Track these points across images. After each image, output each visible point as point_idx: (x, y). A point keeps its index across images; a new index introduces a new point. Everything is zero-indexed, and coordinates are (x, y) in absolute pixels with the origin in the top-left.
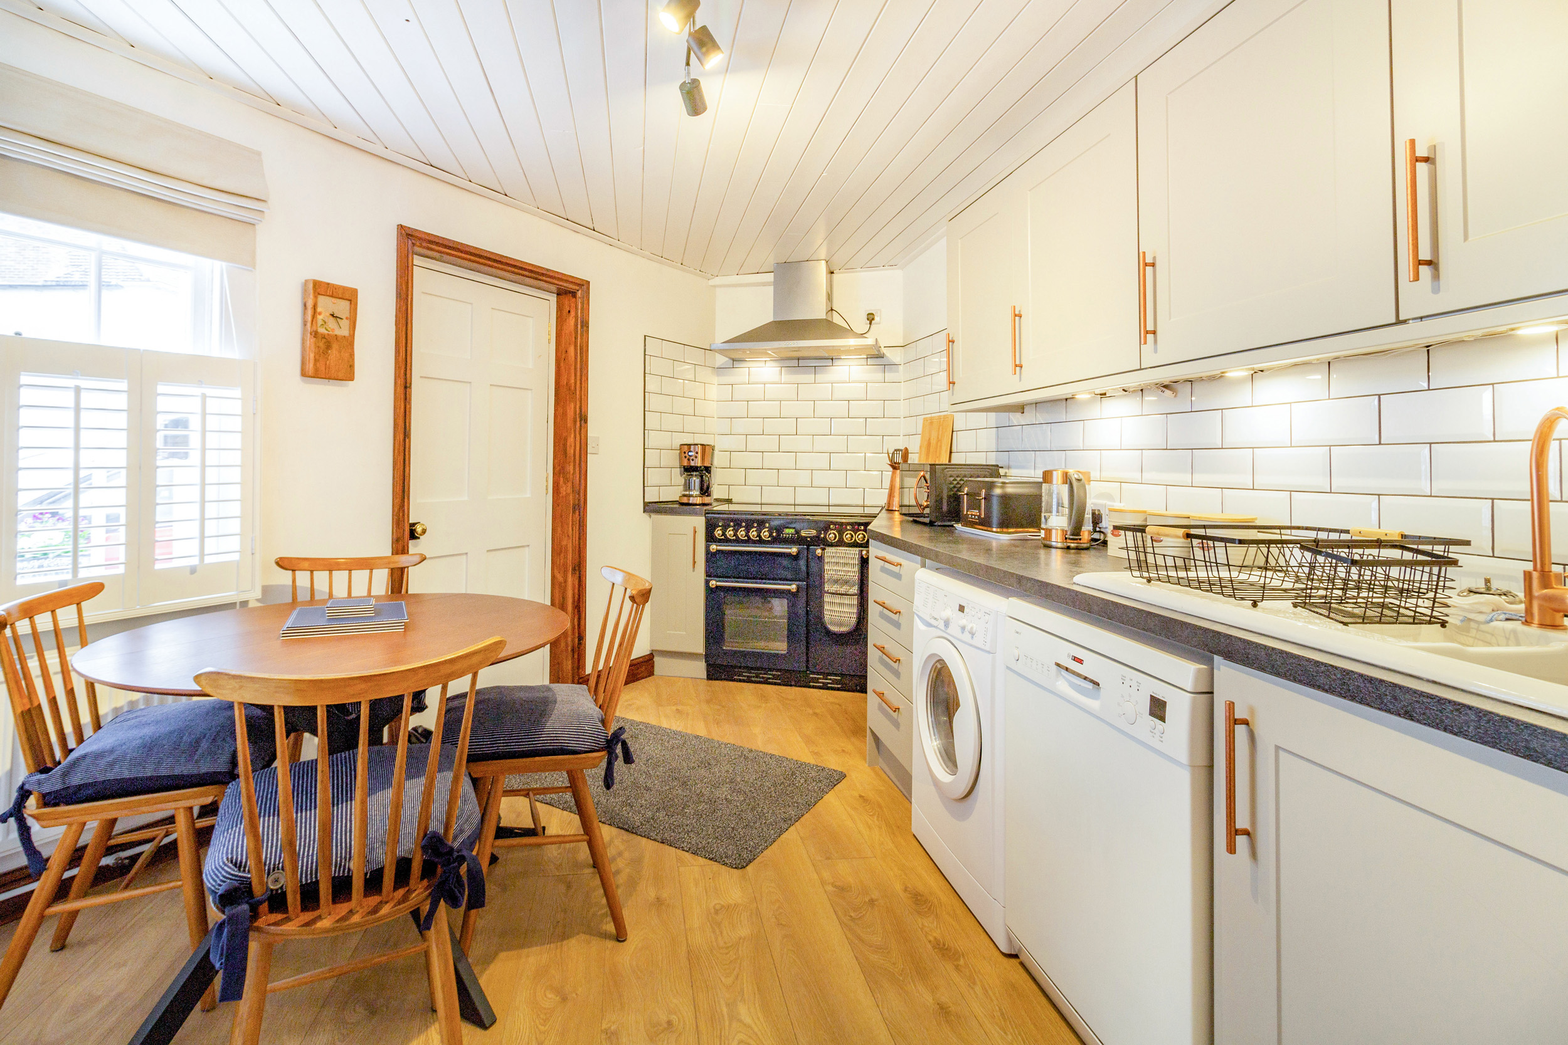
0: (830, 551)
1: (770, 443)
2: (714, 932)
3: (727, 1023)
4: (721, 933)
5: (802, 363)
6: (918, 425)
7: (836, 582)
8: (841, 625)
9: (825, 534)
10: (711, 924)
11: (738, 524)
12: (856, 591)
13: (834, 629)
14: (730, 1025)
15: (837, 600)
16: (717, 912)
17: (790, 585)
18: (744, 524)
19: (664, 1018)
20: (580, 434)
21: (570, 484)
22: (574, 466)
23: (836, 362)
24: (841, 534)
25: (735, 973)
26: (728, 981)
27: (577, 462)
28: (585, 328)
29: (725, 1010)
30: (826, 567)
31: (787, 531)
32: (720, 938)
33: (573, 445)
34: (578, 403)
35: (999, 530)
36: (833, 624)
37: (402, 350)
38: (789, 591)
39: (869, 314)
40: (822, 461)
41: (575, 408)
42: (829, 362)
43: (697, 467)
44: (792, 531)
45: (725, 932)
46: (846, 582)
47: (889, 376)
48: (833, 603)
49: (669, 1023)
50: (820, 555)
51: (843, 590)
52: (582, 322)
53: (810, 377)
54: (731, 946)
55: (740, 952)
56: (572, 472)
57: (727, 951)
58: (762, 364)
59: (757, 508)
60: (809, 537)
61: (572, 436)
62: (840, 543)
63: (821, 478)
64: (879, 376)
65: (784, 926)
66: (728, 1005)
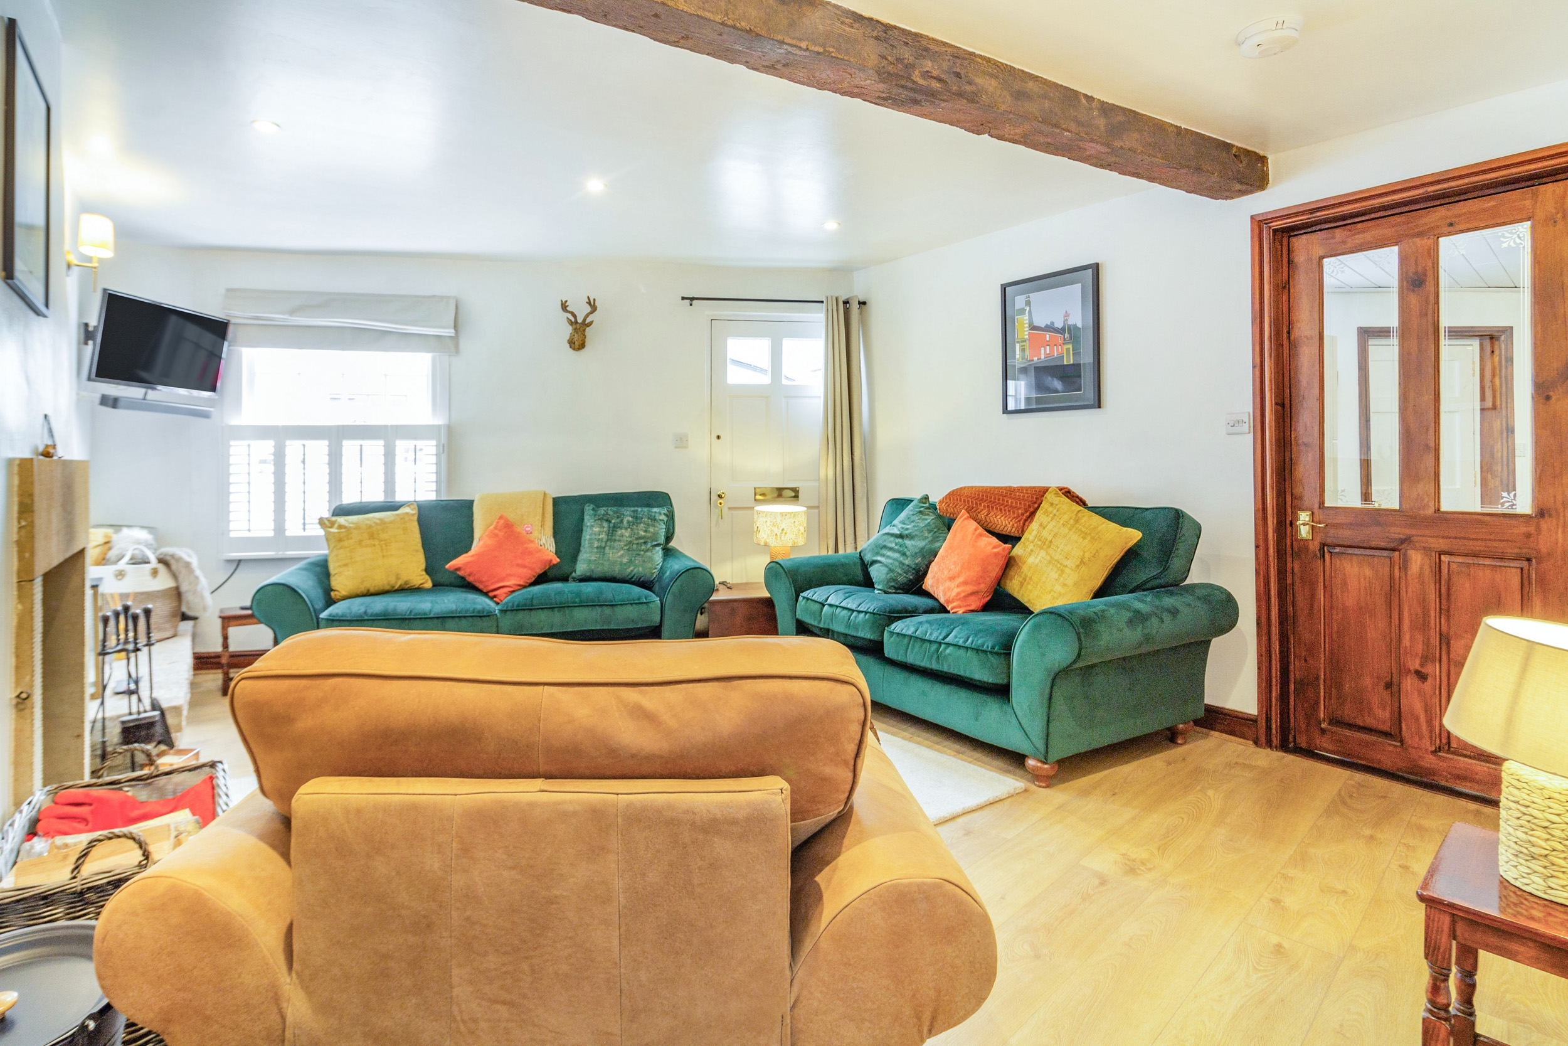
20: (1507, 442)
21: (1498, 479)
22: (1502, 465)
27: (1505, 463)
28: (1509, 363)
33: (1500, 450)
34: (1504, 420)
37: (1364, 400)
41: (1501, 424)
52: (1506, 358)
56: (1500, 470)
61: (1499, 443)
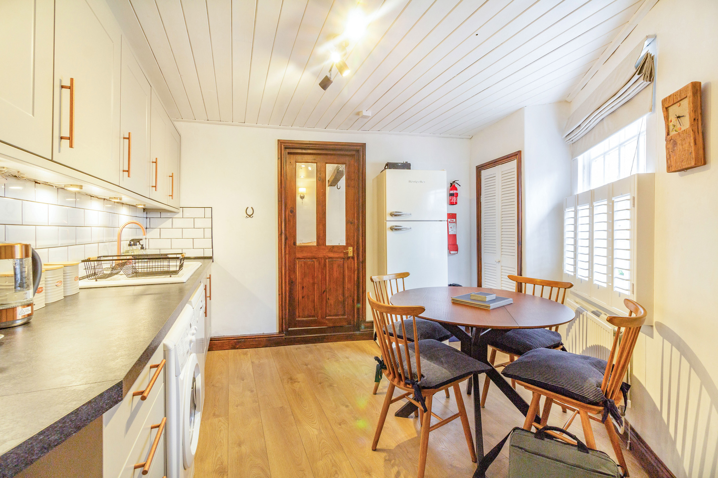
2: (335, 461)
3: (321, 428)
4: (331, 461)
10: (337, 464)
14: (319, 428)
16: (336, 473)
19: (343, 426)
25: (321, 444)
26: (323, 441)
29: (322, 431)
32: (331, 458)
45: (329, 461)
49: (340, 425)
54: (325, 455)
55: (320, 453)
57: (327, 452)
65: (300, 470)
66: (322, 433)
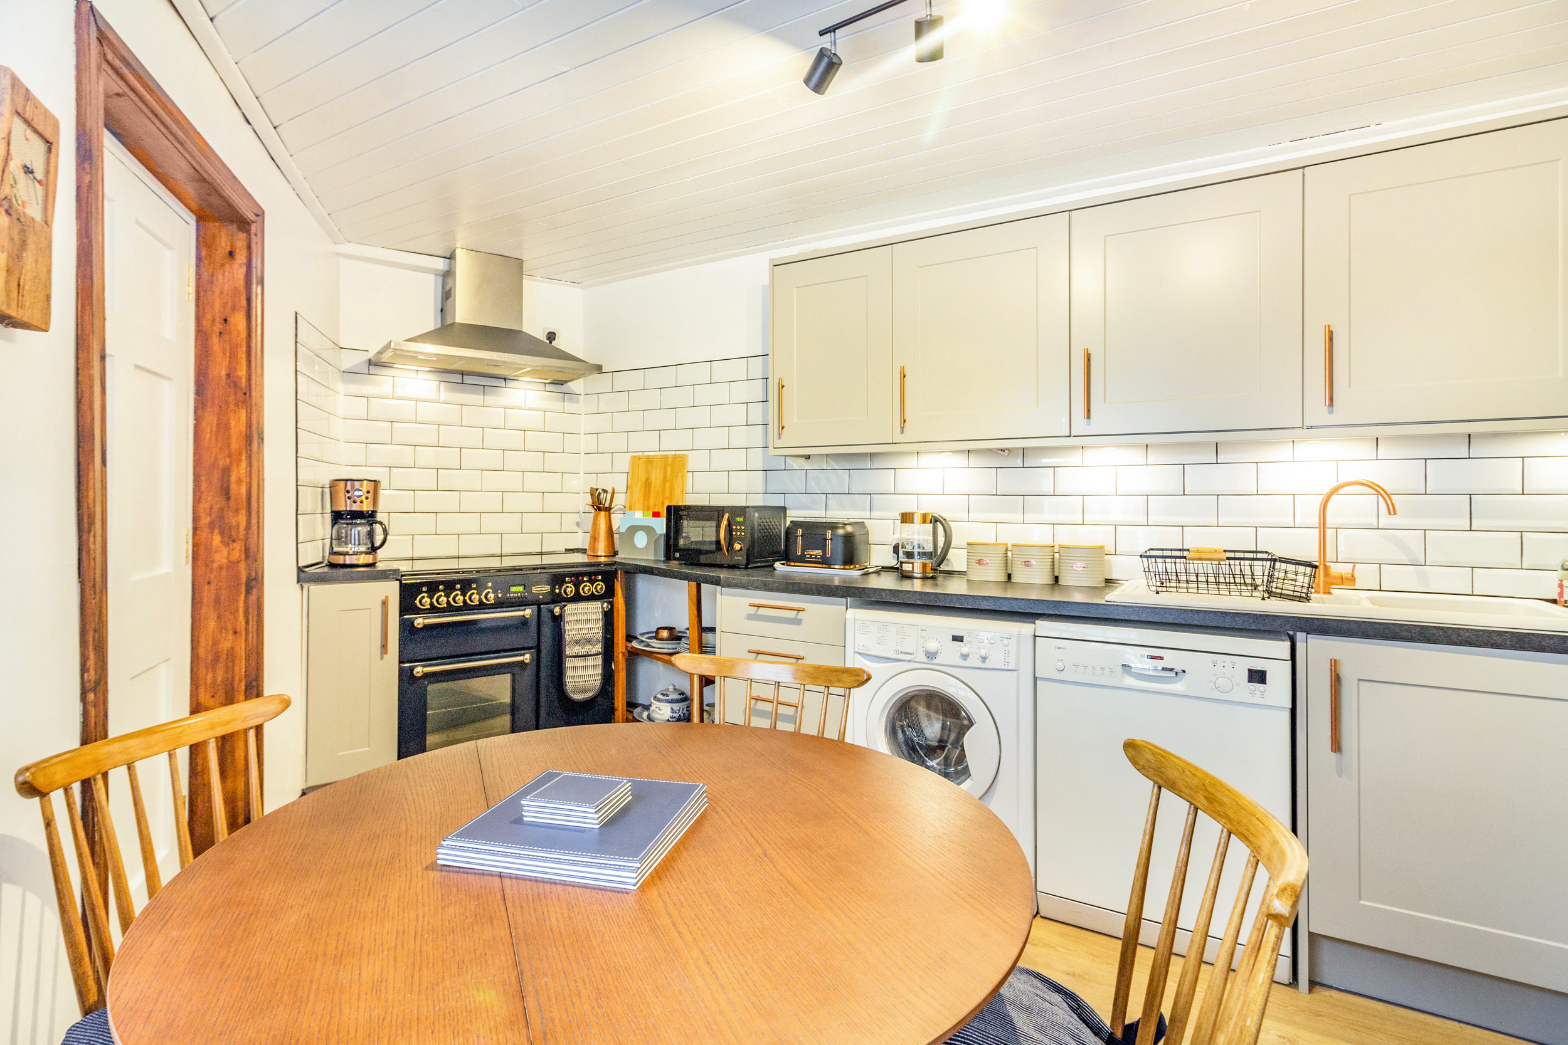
0: (570, 608)
1: (426, 479)
5: (467, 379)
6: (623, 463)
7: (577, 642)
8: (584, 691)
9: (560, 589)
11: (449, 586)
12: (600, 650)
13: (577, 697)
15: (581, 662)
17: (523, 655)
18: (458, 586)
21: (237, 546)
23: (510, 384)
24: (577, 587)
30: (567, 627)
31: (514, 589)
33: (244, 480)
35: (842, 567)
36: (575, 692)
38: (523, 662)
39: (550, 333)
40: (492, 502)
41: (249, 417)
42: (502, 383)
43: (361, 512)
44: (521, 589)
46: (589, 641)
47: (569, 406)
48: (574, 668)
50: (557, 614)
51: (583, 651)
53: (476, 398)
58: (414, 375)
59: (452, 565)
60: (541, 594)
62: (577, 598)
63: (492, 523)
64: (558, 405)
